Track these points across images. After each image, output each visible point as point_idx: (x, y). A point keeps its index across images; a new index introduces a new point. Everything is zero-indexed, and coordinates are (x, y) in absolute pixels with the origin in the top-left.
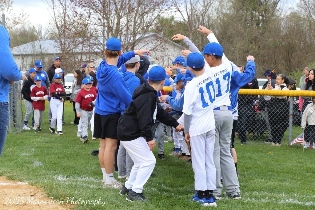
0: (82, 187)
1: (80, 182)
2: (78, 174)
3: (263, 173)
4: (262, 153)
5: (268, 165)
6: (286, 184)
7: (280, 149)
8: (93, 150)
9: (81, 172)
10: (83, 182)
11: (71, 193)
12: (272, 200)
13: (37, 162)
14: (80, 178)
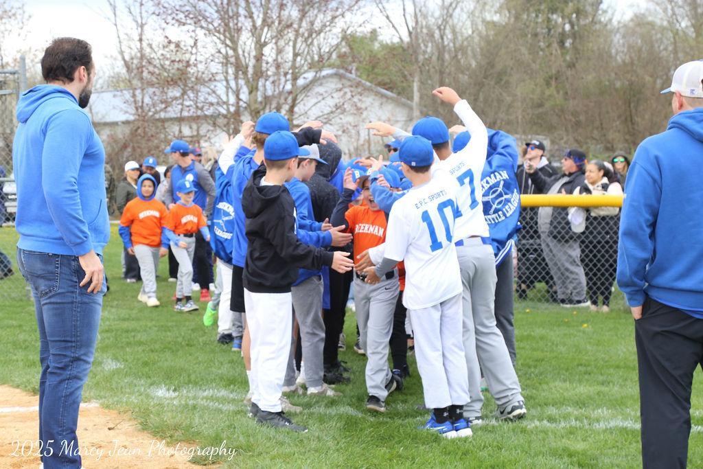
1: (202, 399)
2: (196, 383)
3: (567, 370)
4: (569, 327)
5: (580, 352)
7: (606, 317)
9: (202, 379)
10: (207, 398)
11: (188, 422)
12: (581, 421)
13: (110, 361)
14: (201, 392)
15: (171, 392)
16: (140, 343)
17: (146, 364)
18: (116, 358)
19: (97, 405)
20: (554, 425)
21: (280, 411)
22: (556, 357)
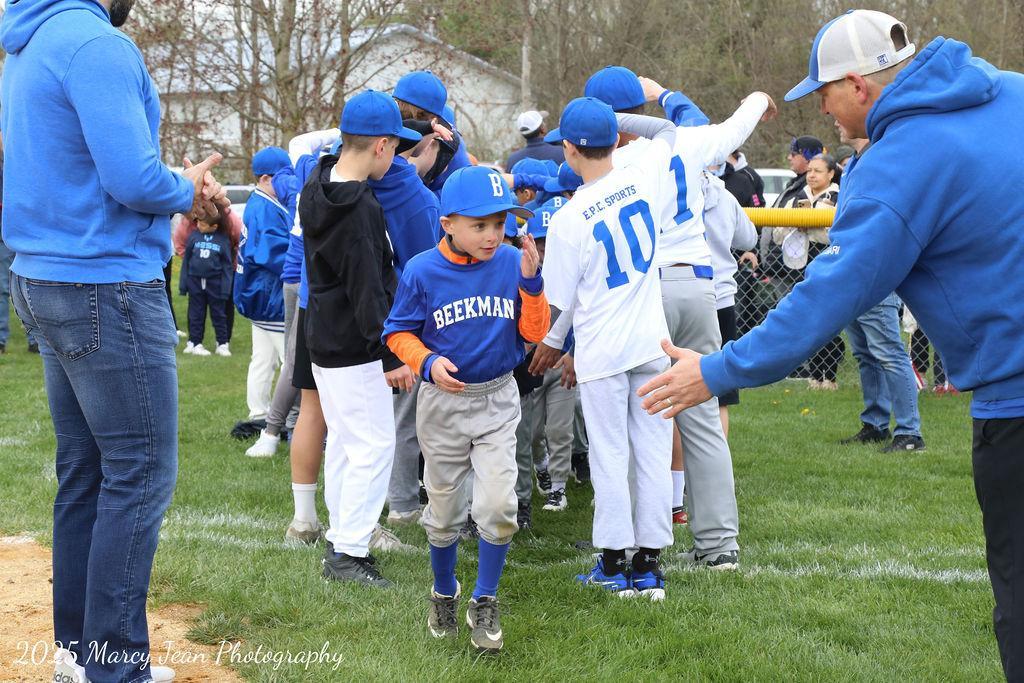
0: (216, 546)
1: (208, 530)
2: (197, 504)
3: (791, 482)
4: (780, 412)
5: (805, 452)
6: (870, 513)
7: (836, 398)
8: (236, 421)
9: (208, 497)
10: (215, 529)
11: (184, 569)
12: (830, 566)
19: (31, 540)
20: (786, 573)
22: (769, 460)
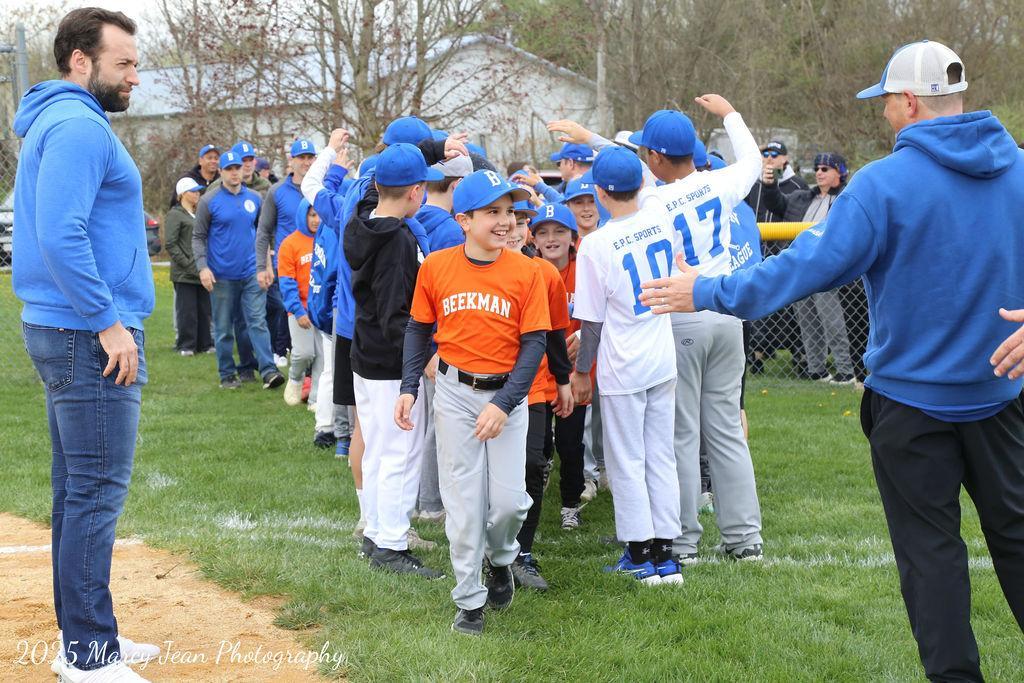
0: (299, 545)
1: (292, 532)
2: (283, 508)
3: (821, 480)
4: (824, 415)
5: (840, 453)
9: (292, 502)
10: (298, 530)
11: (271, 566)
12: (841, 557)
13: (157, 475)
14: (290, 521)
15: (247, 521)
16: (201, 448)
17: (210, 479)
18: (166, 472)
19: (140, 542)
20: (801, 563)
21: (406, 549)
22: (805, 461)
